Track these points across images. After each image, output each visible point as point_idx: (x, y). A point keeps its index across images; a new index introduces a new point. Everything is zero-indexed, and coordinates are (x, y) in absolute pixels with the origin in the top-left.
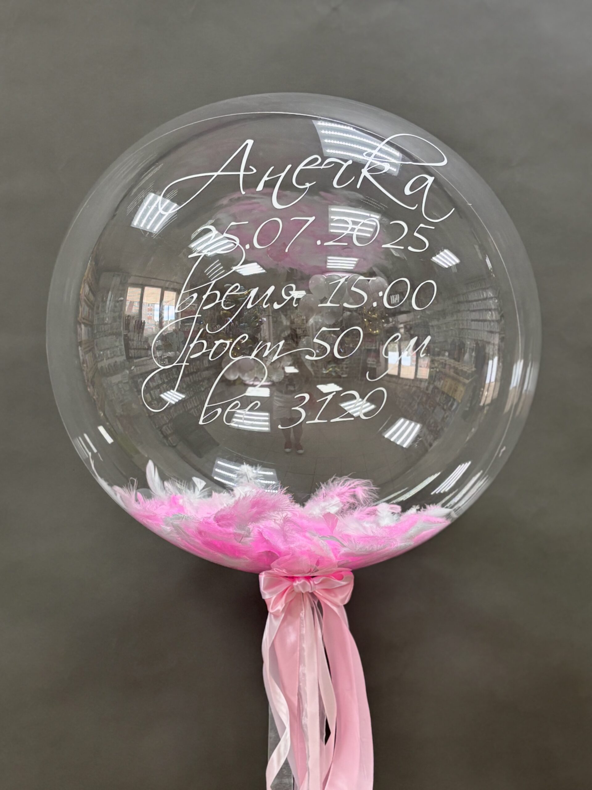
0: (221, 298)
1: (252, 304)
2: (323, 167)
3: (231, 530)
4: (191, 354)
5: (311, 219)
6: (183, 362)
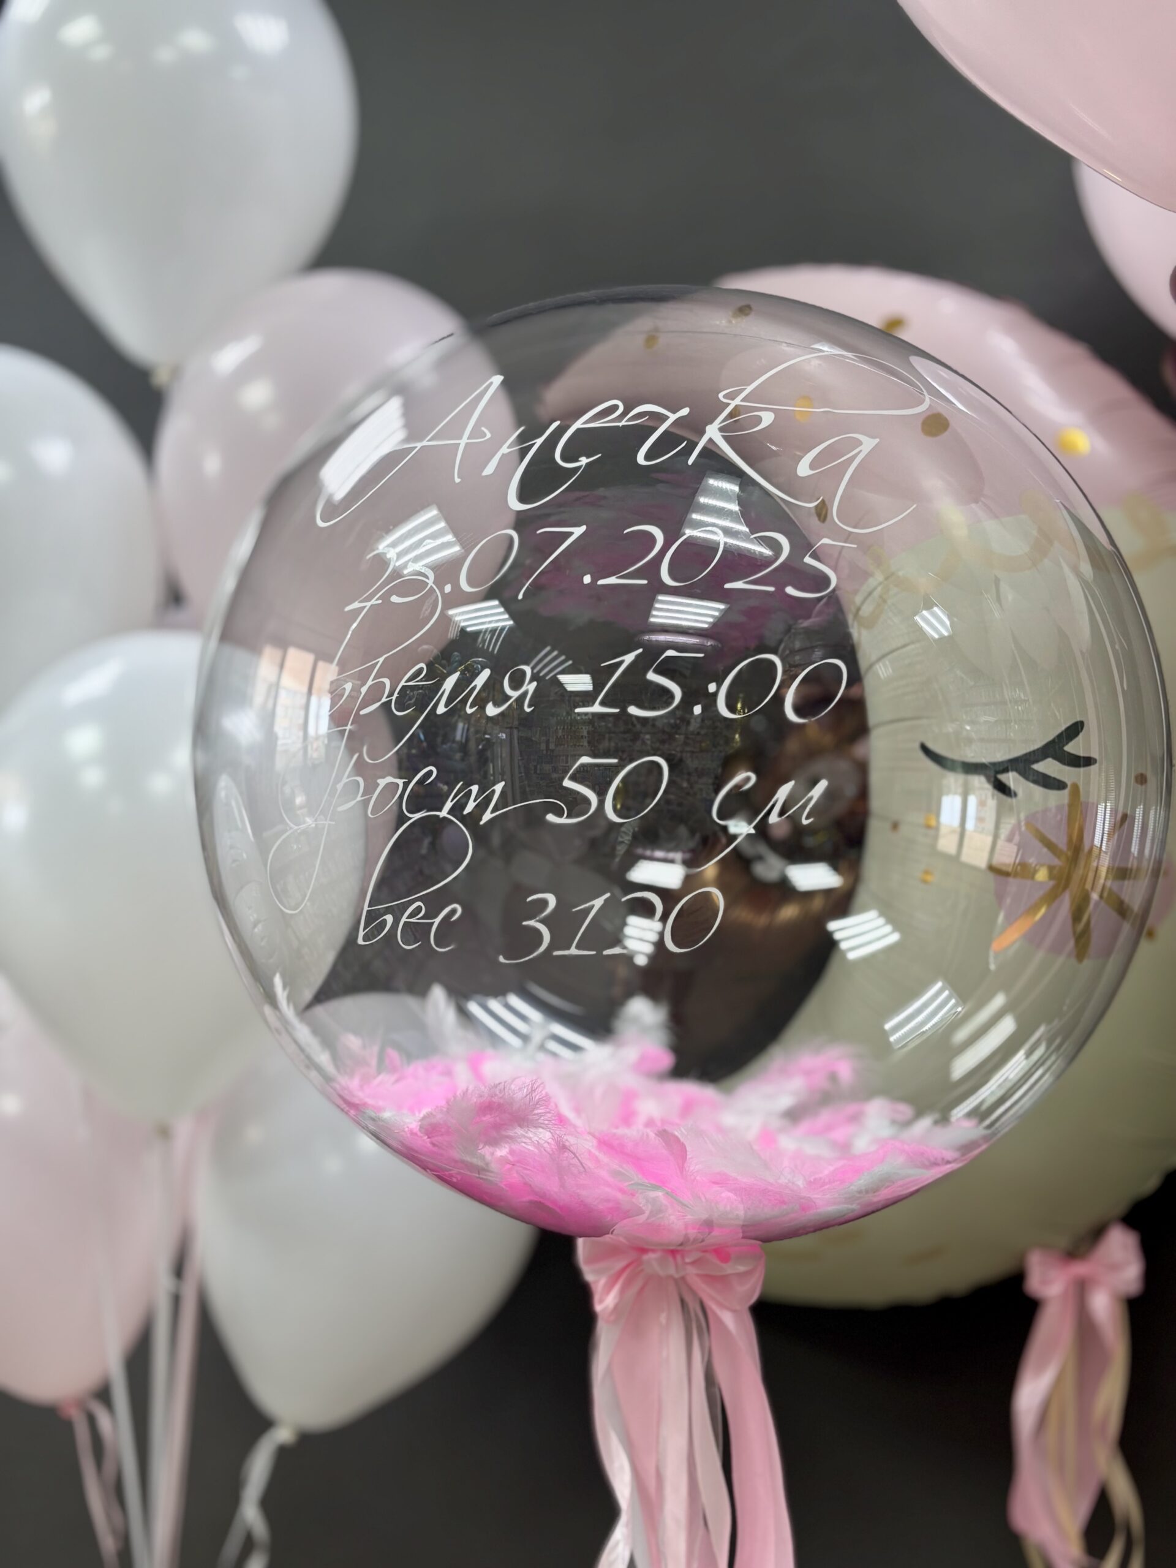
0: (391, 693)
1: (446, 706)
2: (623, 423)
5: (578, 531)
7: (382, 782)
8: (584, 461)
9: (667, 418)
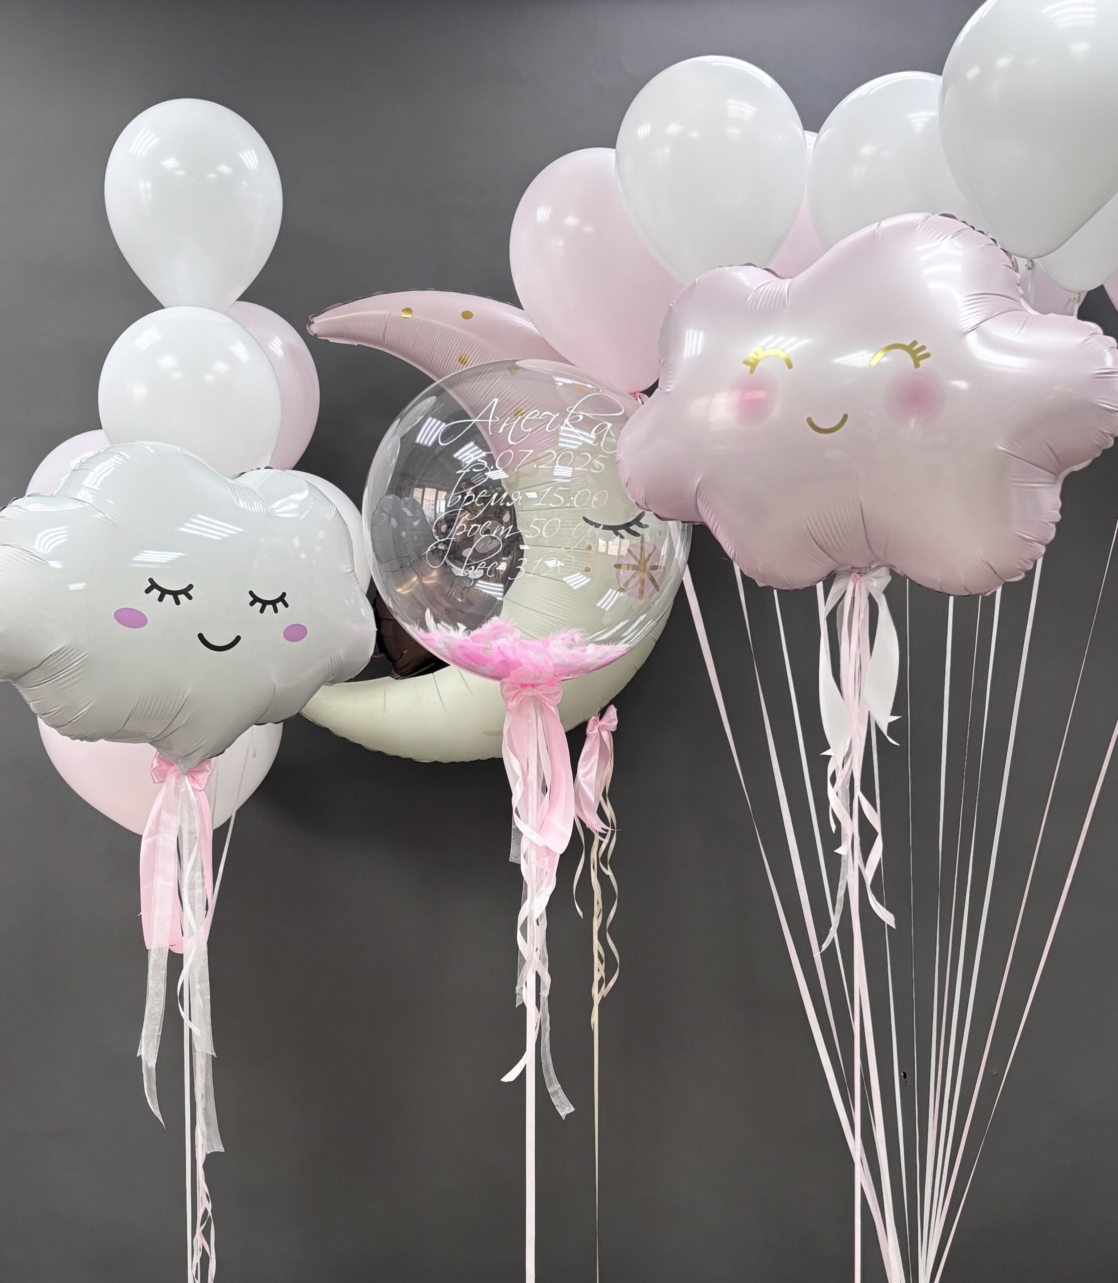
0: (475, 499)
1: (494, 503)
2: (540, 418)
3: (480, 645)
4: (456, 533)
5: (531, 451)
6: (451, 537)
7: (473, 526)
8: (530, 430)
9: (552, 417)
